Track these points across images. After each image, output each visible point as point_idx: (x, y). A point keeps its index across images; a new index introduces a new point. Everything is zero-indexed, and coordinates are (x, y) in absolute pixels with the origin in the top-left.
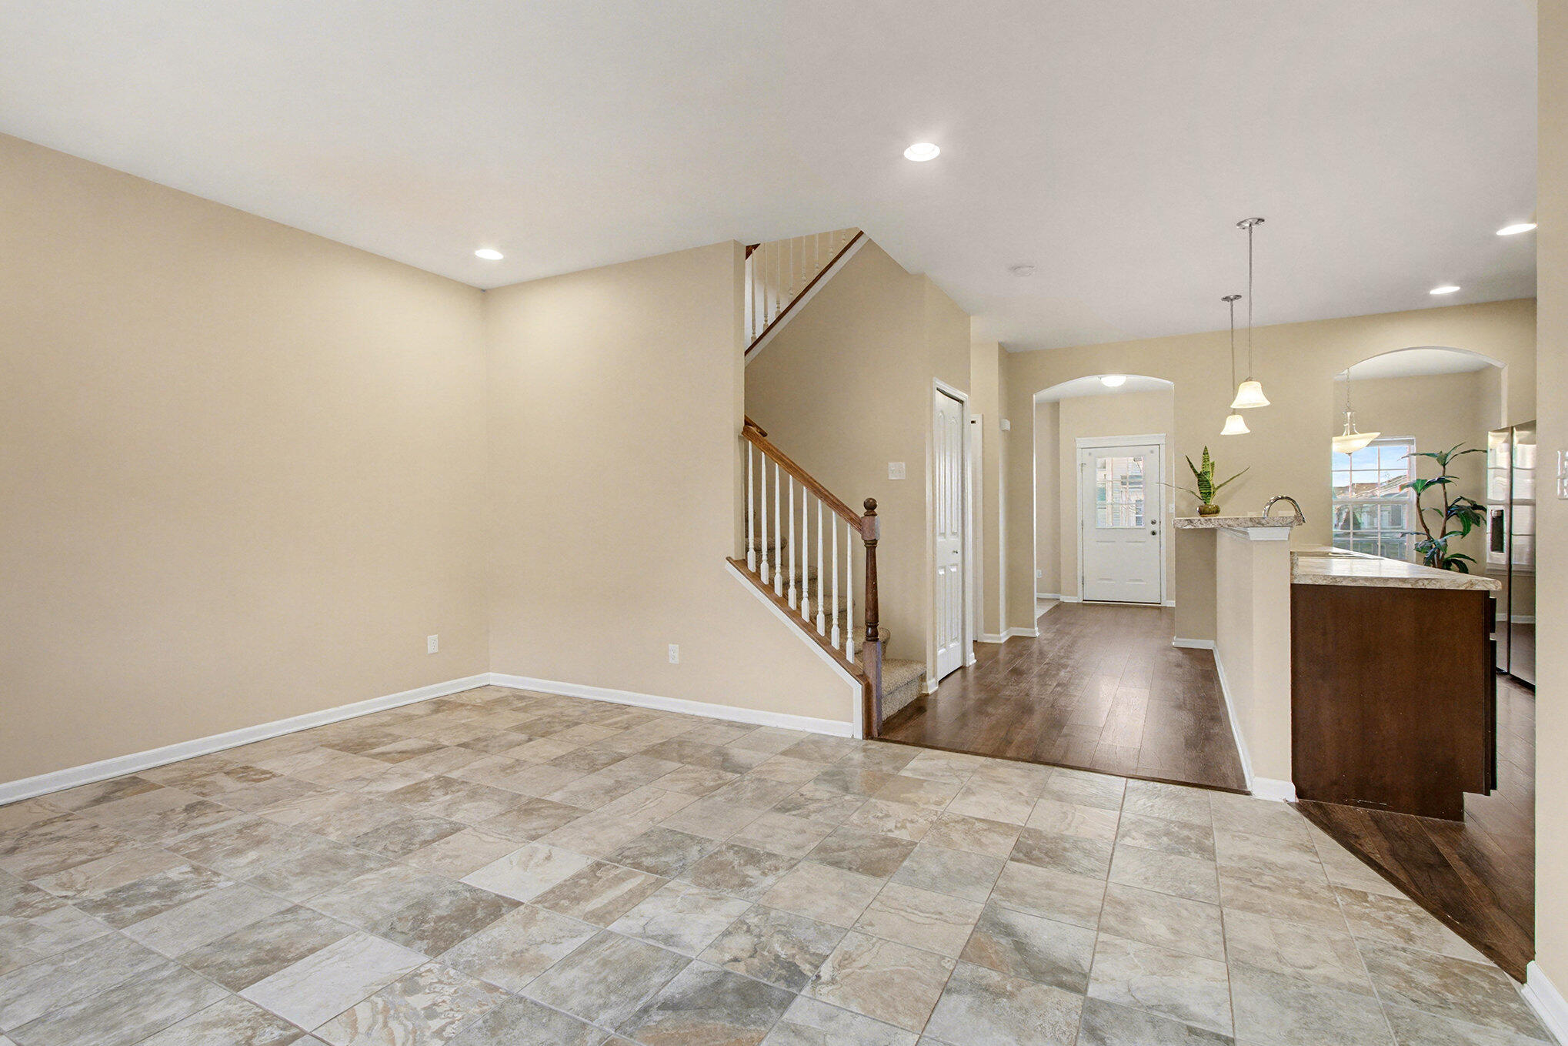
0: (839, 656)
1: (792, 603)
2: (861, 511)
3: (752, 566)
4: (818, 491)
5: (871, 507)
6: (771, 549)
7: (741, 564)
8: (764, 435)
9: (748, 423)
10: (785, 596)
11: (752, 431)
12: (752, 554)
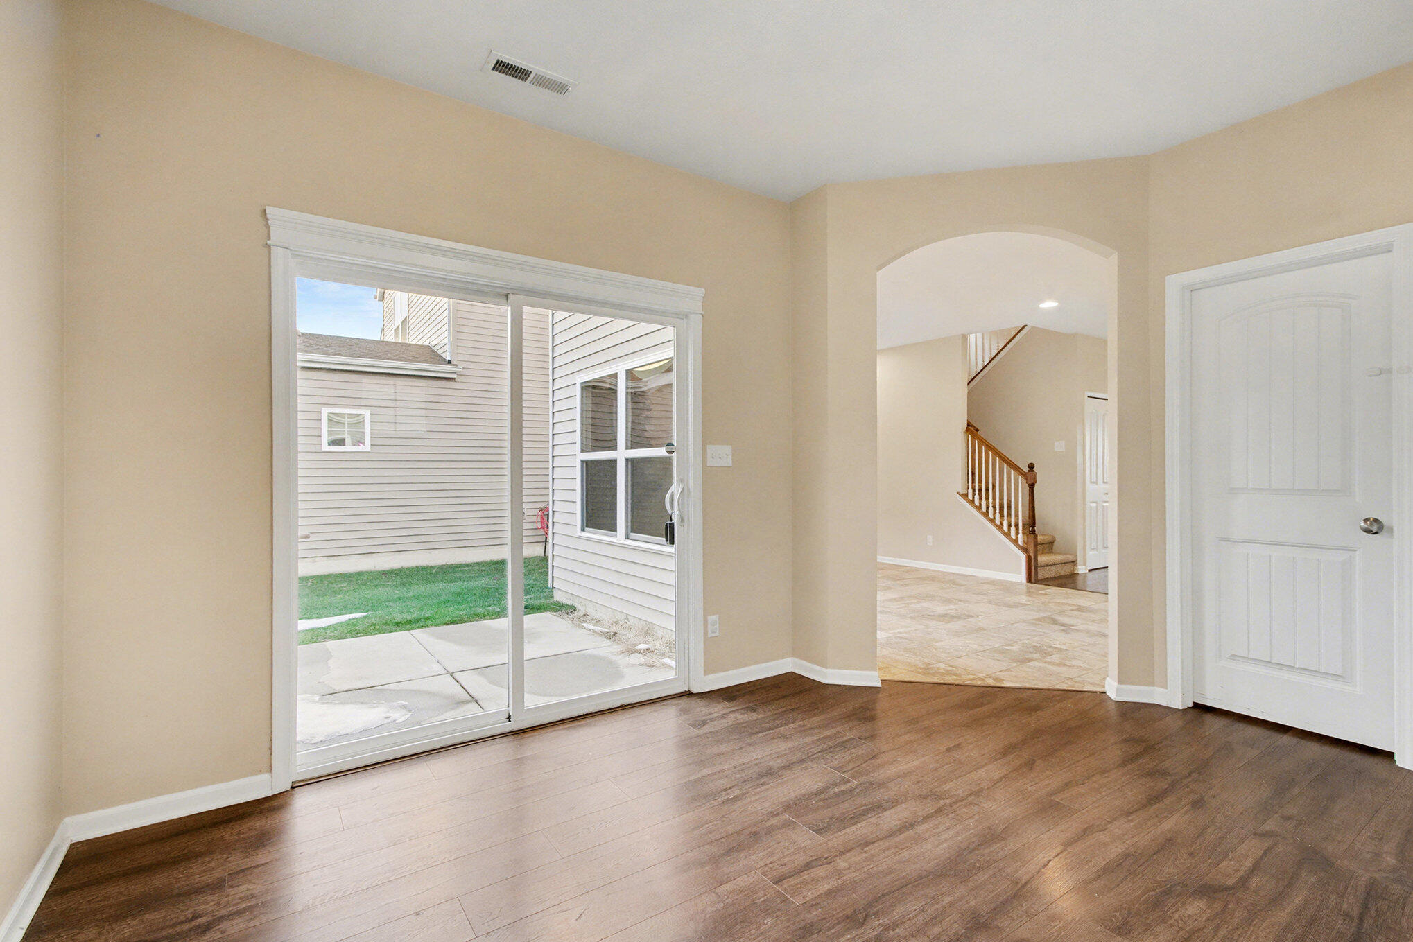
0: (1015, 542)
1: (991, 516)
2: (1026, 469)
3: (970, 497)
4: (1005, 460)
5: (1031, 467)
6: (980, 490)
7: (965, 496)
8: (977, 430)
9: (969, 425)
10: (987, 511)
11: (971, 429)
12: (970, 491)
